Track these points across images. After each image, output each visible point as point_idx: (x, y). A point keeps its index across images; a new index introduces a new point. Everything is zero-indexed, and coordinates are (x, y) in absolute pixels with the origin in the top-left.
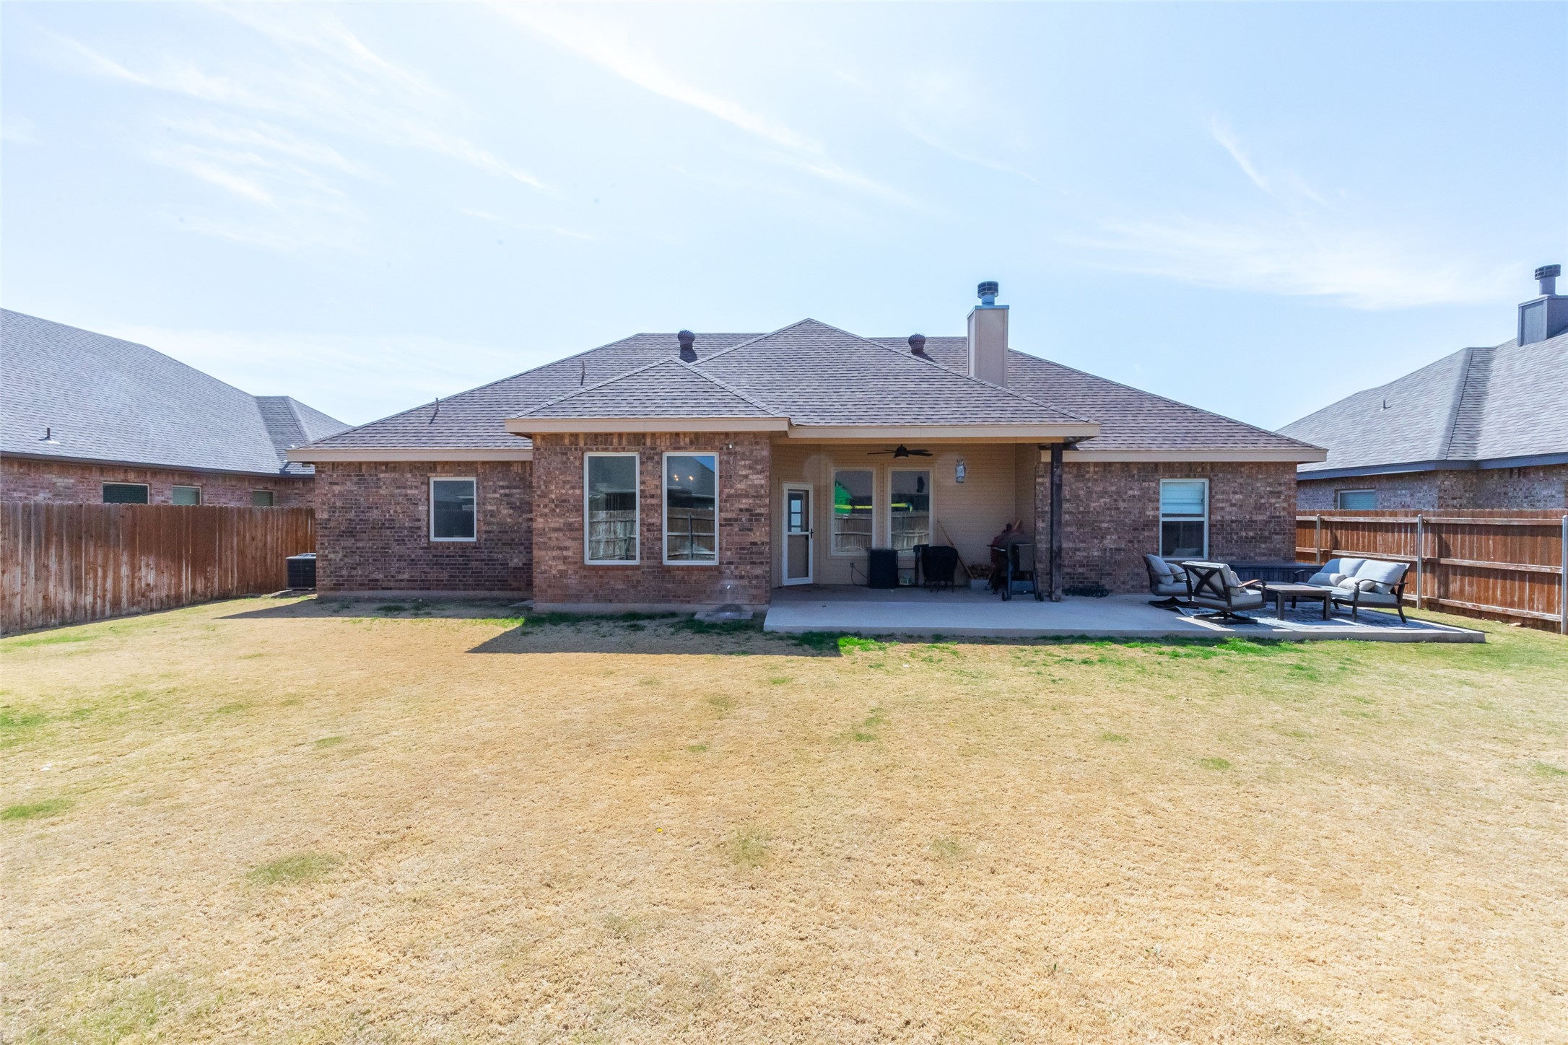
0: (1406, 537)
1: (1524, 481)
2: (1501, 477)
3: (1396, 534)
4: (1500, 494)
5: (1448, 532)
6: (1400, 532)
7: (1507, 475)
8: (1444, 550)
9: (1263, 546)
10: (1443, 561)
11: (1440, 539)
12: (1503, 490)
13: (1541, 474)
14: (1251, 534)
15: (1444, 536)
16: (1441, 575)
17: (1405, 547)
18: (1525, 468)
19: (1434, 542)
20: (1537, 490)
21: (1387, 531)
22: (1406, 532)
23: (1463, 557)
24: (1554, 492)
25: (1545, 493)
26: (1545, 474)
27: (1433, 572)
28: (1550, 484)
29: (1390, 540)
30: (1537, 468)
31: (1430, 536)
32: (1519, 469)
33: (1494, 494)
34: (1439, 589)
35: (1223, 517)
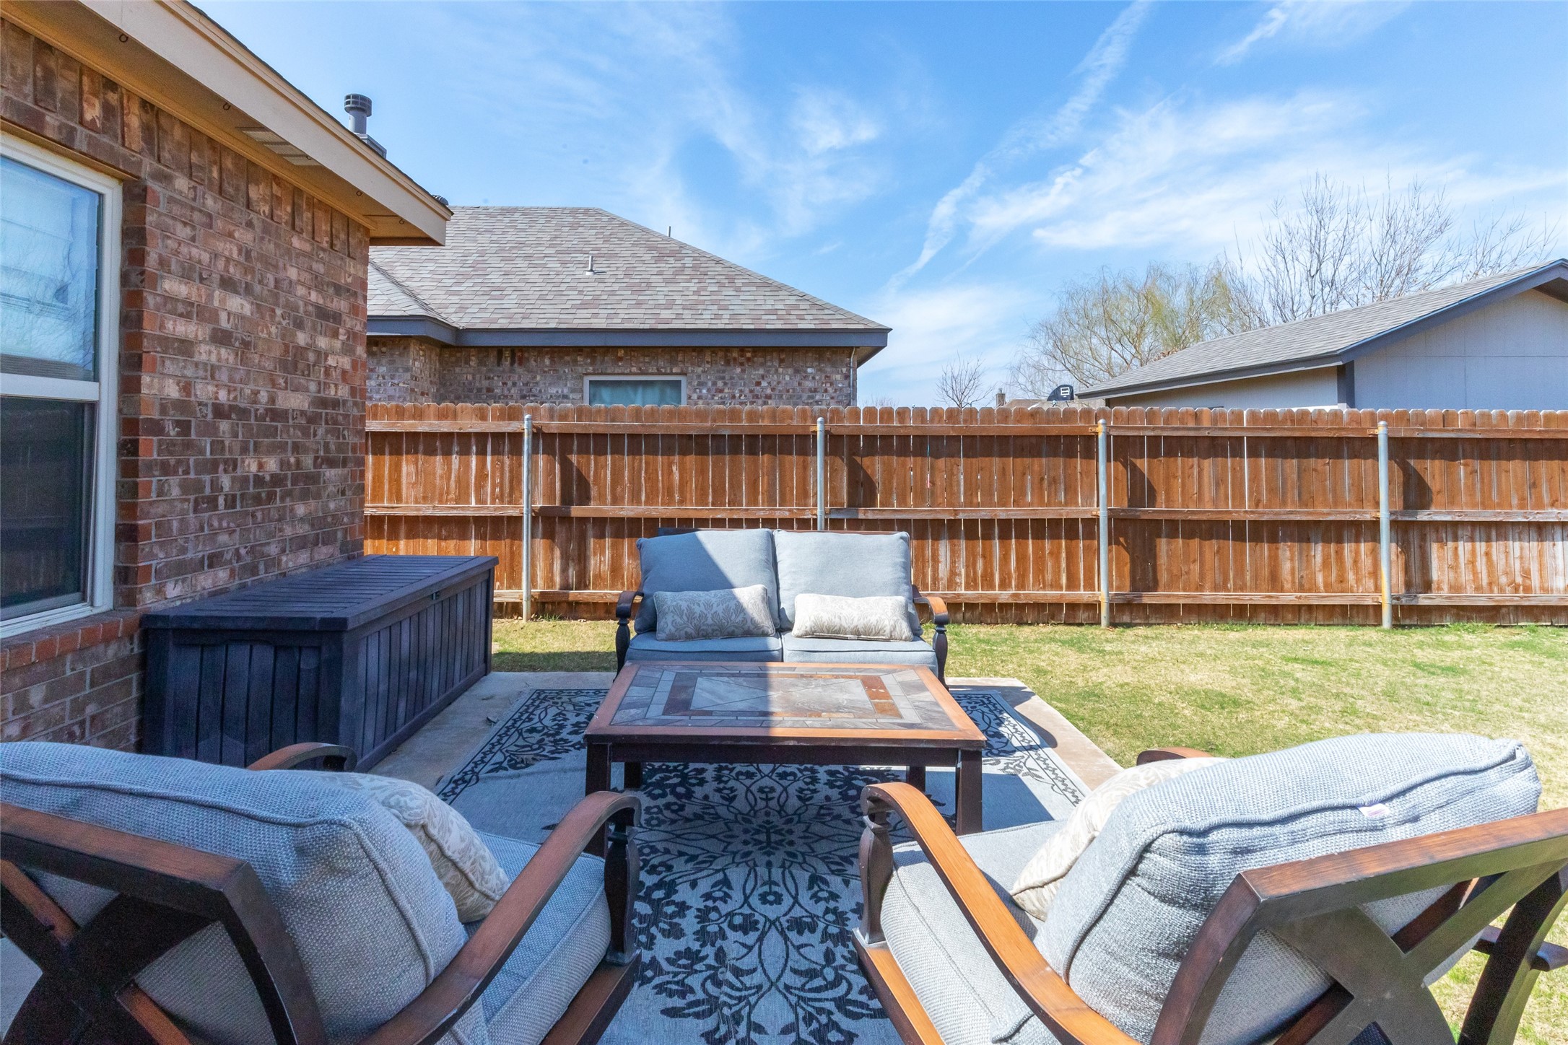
0: (481, 466)
1: (519, 370)
2: (481, 363)
3: (455, 459)
4: (479, 390)
5: (583, 451)
6: (465, 452)
7: (492, 359)
8: (576, 487)
9: (301, 510)
10: (576, 511)
11: (566, 465)
12: (485, 383)
13: (547, 362)
14: (272, 465)
15: (574, 458)
16: (568, 540)
17: (480, 487)
18: (522, 349)
19: (550, 472)
20: (541, 385)
21: (430, 452)
22: (482, 452)
23: (616, 500)
24: (566, 391)
25: (553, 391)
26: (552, 359)
27: (549, 535)
28: (559, 378)
29: (439, 471)
30: (540, 350)
31: (541, 459)
32: (513, 350)
33: (470, 390)
34: (564, 570)
35: (187, 388)
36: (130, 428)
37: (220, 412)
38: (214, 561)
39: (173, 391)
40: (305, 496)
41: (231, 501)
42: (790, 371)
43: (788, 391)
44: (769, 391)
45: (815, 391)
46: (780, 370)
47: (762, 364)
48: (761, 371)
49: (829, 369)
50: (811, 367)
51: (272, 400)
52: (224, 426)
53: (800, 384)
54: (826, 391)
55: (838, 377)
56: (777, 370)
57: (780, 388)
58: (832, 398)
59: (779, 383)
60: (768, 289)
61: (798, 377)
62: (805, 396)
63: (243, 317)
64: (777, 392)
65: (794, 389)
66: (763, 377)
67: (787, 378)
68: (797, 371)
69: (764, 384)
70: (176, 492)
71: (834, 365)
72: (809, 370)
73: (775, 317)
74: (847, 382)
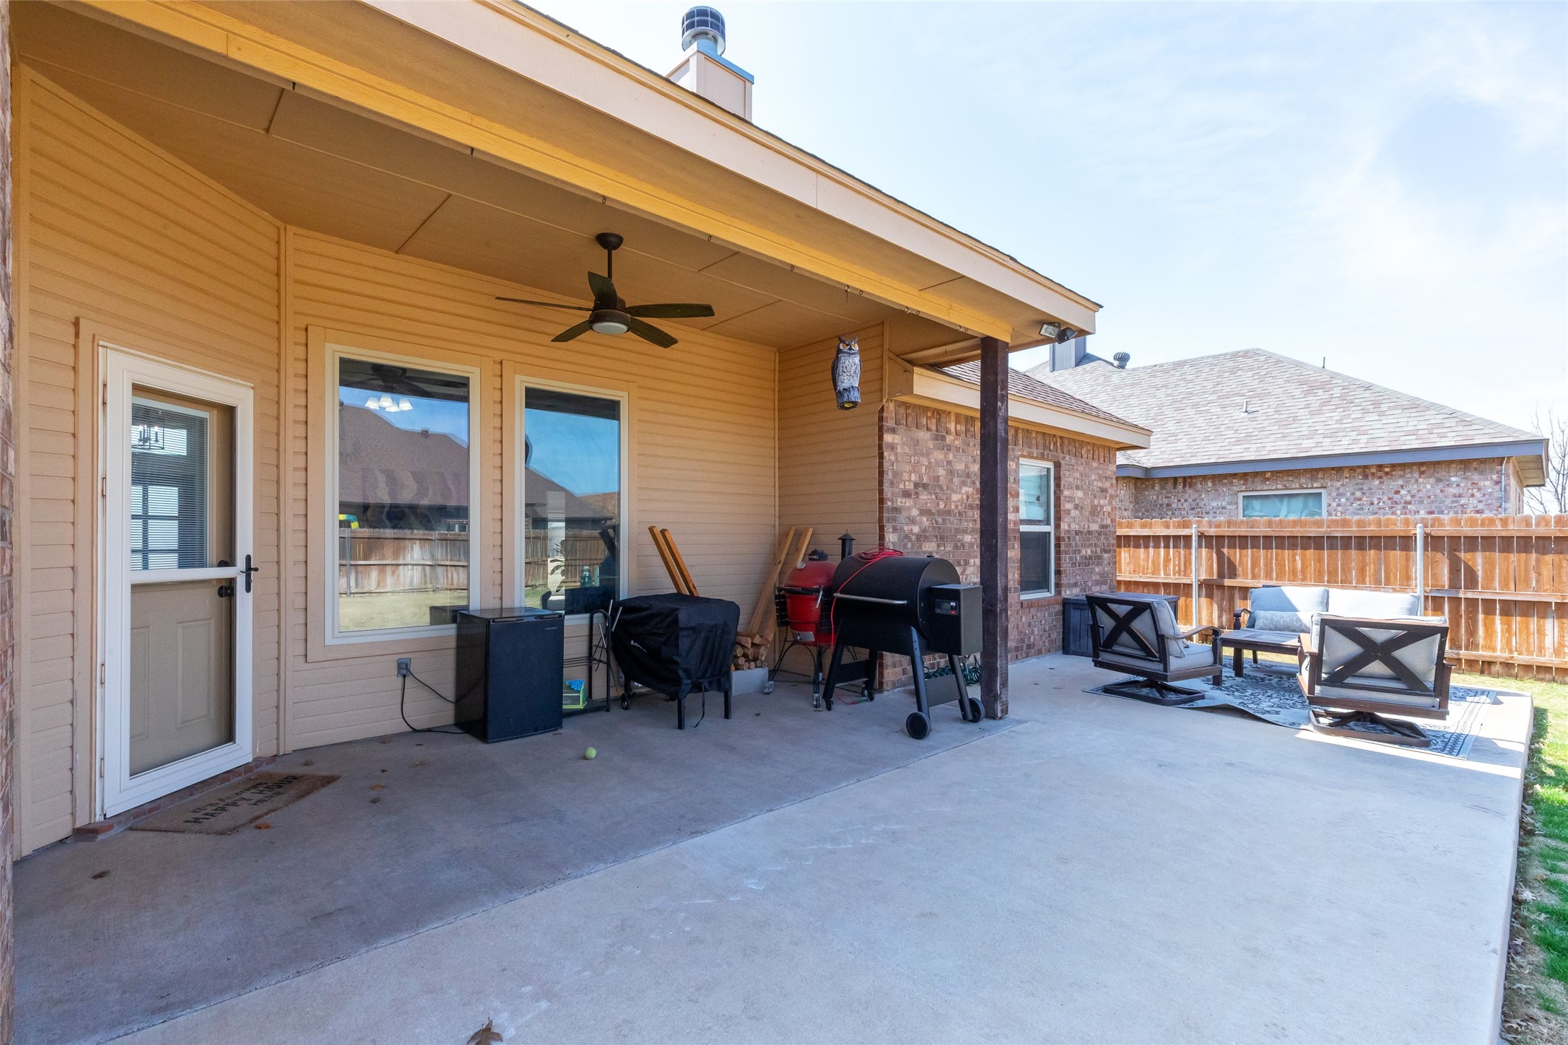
0: (1167, 555)
1: (1189, 491)
2: (1162, 488)
3: (1151, 550)
4: (1161, 505)
5: (1232, 546)
6: (1157, 546)
7: (1170, 484)
8: (1228, 568)
10: (1227, 582)
11: (1220, 556)
12: (1166, 501)
13: (1210, 484)
15: (1225, 551)
16: (1222, 599)
17: (1166, 566)
18: (1191, 477)
19: (1210, 558)
20: (1206, 500)
21: (1137, 546)
22: (1167, 547)
23: (1254, 577)
24: (1224, 504)
25: (1214, 504)
26: (1214, 484)
27: (1210, 596)
28: (1219, 495)
29: (1142, 557)
30: (1205, 478)
31: (1204, 551)
32: (1184, 478)
33: (1156, 506)
34: (1220, 617)
35: (1069, 526)
36: (1058, 539)
37: (1077, 534)
38: (1075, 585)
39: (1067, 528)
40: (1098, 564)
41: (1079, 564)
42: (1432, 480)
43: (1429, 497)
44: (1408, 498)
45: (1460, 496)
46: (1421, 480)
47: (1401, 476)
48: (1400, 482)
49: (1476, 477)
50: (1456, 476)
51: (1089, 527)
52: (1077, 537)
53: (1442, 491)
54: (1473, 495)
55: (1487, 483)
56: (1417, 480)
57: (1421, 494)
58: (1480, 502)
59: (1419, 491)
60: (1415, 410)
61: (1441, 485)
62: (1448, 502)
63: (1081, 498)
64: (1417, 498)
65: (1436, 496)
66: (1402, 487)
67: (1428, 486)
68: (1438, 480)
69: (1403, 492)
70: (1068, 560)
71: (1481, 473)
72: (1453, 479)
73: (1414, 437)
74: (1497, 487)
